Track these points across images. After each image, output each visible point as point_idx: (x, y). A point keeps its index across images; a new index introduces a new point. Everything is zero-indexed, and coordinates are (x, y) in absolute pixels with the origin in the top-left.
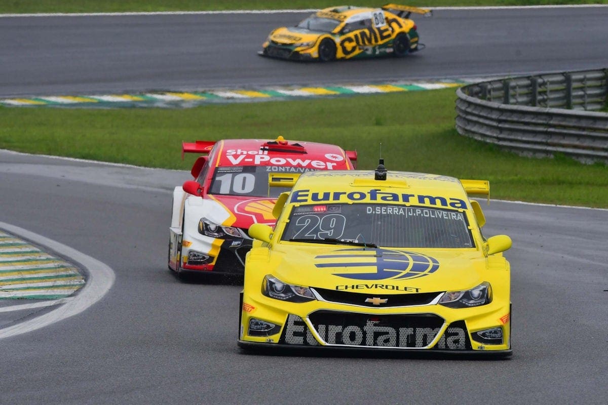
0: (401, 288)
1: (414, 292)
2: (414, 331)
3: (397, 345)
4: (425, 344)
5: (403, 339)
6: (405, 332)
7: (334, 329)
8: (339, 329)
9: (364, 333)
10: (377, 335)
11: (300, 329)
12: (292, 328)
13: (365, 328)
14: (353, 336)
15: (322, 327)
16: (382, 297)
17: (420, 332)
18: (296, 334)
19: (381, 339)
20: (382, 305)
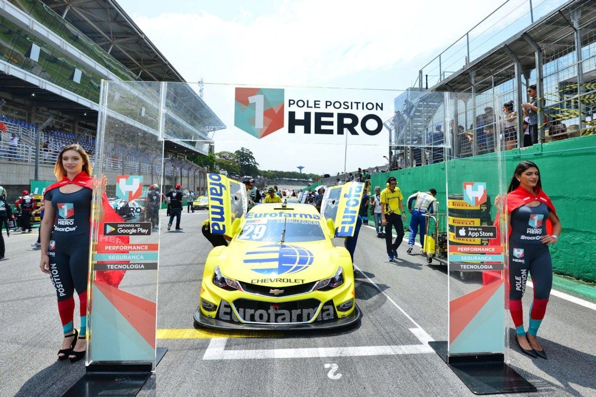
0: (293, 280)
1: (301, 283)
2: (302, 312)
3: (291, 322)
4: (309, 319)
5: (294, 317)
6: (296, 312)
7: (250, 312)
8: (252, 311)
9: (269, 315)
10: (277, 316)
11: (228, 310)
12: (223, 310)
13: (270, 311)
14: (261, 317)
15: (241, 310)
16: (280, 288)
17: (305, 312)
18: (226, 313)
19: (280, 318)
20: (280, 295)
